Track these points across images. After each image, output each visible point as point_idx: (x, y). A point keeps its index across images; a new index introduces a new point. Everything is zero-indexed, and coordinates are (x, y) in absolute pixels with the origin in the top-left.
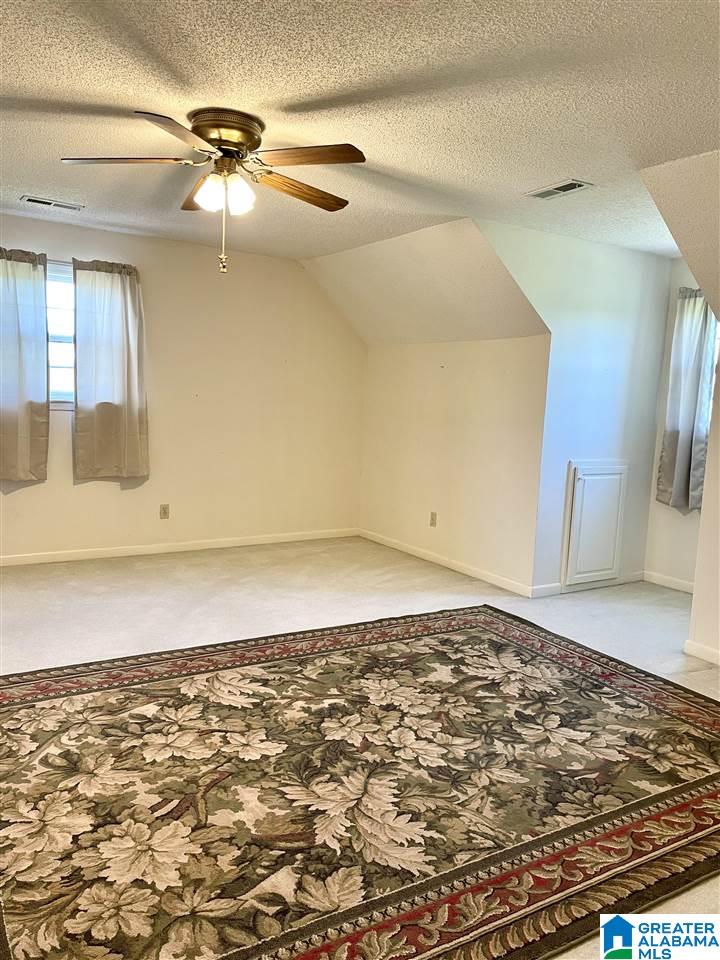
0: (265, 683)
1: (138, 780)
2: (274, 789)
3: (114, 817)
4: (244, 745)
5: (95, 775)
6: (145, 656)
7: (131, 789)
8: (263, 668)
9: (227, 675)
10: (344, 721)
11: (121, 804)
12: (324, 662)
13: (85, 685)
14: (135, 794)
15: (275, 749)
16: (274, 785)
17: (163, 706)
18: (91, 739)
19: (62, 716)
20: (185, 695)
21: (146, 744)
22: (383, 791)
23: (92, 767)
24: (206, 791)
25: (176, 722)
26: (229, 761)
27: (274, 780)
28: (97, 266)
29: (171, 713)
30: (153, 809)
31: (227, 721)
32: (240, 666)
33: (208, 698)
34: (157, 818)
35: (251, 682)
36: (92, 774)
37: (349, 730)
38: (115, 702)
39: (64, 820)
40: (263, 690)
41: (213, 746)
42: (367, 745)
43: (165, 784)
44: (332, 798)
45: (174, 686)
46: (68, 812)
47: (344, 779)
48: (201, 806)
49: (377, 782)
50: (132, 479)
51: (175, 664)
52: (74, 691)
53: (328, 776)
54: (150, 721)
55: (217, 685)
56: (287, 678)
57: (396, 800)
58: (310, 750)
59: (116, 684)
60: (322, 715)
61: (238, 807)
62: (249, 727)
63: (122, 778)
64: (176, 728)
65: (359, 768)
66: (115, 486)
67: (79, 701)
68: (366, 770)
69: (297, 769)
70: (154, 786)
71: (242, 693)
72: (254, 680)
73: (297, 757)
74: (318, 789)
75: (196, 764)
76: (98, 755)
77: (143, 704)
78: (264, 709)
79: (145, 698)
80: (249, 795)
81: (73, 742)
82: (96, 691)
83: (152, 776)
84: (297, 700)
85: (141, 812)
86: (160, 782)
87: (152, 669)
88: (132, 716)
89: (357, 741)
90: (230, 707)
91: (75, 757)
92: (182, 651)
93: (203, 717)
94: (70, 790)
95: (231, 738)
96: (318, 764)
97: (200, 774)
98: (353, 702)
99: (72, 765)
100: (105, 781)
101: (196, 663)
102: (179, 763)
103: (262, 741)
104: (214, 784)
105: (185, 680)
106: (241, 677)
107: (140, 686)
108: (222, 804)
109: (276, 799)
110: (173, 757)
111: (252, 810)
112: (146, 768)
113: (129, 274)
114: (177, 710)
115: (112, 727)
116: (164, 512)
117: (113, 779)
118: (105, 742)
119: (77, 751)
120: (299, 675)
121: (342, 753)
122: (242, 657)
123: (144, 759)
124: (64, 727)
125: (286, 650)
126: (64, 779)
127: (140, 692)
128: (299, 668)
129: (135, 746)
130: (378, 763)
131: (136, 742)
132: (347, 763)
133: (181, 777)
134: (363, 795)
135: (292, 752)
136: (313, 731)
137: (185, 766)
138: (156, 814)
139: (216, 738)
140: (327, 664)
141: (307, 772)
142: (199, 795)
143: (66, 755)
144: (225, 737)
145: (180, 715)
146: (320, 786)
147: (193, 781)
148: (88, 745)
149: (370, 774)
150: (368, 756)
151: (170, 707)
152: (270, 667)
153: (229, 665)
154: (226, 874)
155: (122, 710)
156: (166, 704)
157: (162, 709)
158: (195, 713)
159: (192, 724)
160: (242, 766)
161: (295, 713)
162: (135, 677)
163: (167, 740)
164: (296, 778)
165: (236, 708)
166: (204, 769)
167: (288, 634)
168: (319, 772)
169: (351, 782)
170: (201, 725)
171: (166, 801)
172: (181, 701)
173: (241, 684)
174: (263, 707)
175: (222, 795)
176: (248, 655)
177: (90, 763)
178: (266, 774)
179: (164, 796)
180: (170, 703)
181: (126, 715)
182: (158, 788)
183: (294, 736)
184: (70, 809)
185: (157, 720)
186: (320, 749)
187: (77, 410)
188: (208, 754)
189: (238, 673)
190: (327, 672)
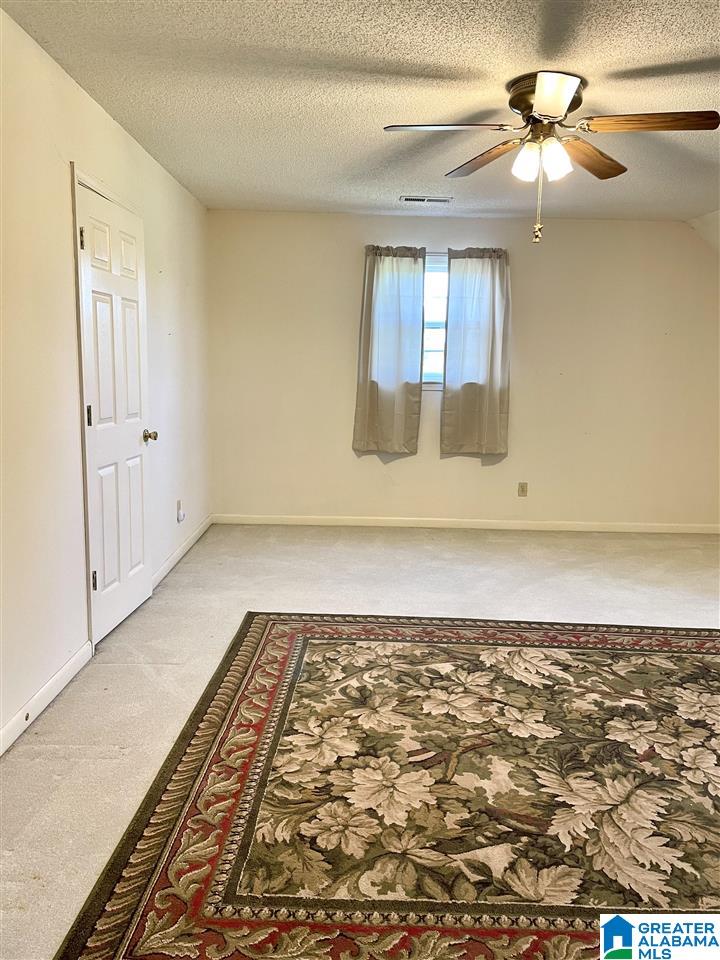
0: (566, 668)
1: (409, 725)
2: (528, 769)
3: (375, 751)
4: (518, 721)
5: (377, 712)
6: (462, 620)
7: (400, 731)
8: (570, 653)
9: (531, 652)
10: (635, 724)
11: (386, 741)
12: (642, 660)
13: (401, 635)
14: (401, 736)
15: (547, 732)
16: (530, 765)
17: (458, 668)
18: (386, 681)
19: (372, 657)
20: (482, 662)
21: (429, 697)
22: (649, 806)
23: (377, 705)
24: (464, 752)
25: (463, 684)
26: (497, 732)
27: (532, 761)
28: (470, 254)
29: (463, 676)
30: (411, 754)
31: (511, 694)
32: (547, 647)
33: (502, 670)
34: (410, 763)
35: (552, 664)
36: (375, 710)
37: (638, 734)
38: (419, 654)
39: (337, 742)
40: (561, 674)
41: (487, 715)
42: (651, 755)
43: (430, 735)
44: (586, 796)
45: (476, 652)
46: (344, 736)
47: (608, 781)
48: (453, 763)
49: (645, 794)
50: (492, 456)
51: (485, 633)
52: (390, 638)
53: (592, 773)
54: (442, 678)
55: (517, 659)
56: (591, 668)
57: (660, 819)
58: (584, 743)
59: (427, 639)
60: (613, 713)
61: (486, 774)
62: (530, 705)
63: (397, 720)
64: (461, 689)
65: (630, 776)
66: (476, 462)
67: (391, 647)
68: (637, 780)
69: (561, 758)
70: (420, 735)
71: (538, 673)
72: (556, 663)
73: (568, 747)
74: (574, 783)
75: (465, 725)
76: (386, 696)
77: (441, 662)
78: (553, 693)
79: (446, 656)
80: (501, 768)
81: (371, 680)
82: (408, 641)
83: (421, 726)
84: (593, 691)
85: (400, 753)
86: (427, 733)
87: (463, 632)
88: (427, 670)
89: (642, 748)
90: (521, 683)
91: (368, 693)
92: (497, 622)
93: (490, 686)
94: (353, 719)
95: (508, 711)
96: (587, 759)
97: (464, 736)
98: (656, 709)
99: (363, 699)
100: (380, 719)
101: (504, 635)
102: (450, 721)
103: (537, 722)
104: (473, 748)
105: (488, 649)
106: (544, 657)
107: (445, 645)
108: (473, 768)
109: (526, 779)
110: (447, 715)
111: (498, 782)
112: (420, 717)
113: (499, 257)
114: (469, 674)
115: (407, 675)
116: (523, 490)
117: (390, 719)
118: (396, 687)
119: (372, 689)
120: (606, 668)
121: (618, 755)
122: (554, 639)
123: (422, 709)
124: (370, 666)
125: (604, 641)
126: (352, 708)
127: (444, 651)
128: (610, 661)
129: (419, 697)
130: (655, 776)
131: (422, 693)
132: (619, 767)
133: (446, 733)
134: (621, 803)
135: (564, 741)
136: (595, 726)
137: (454, 725)
138: (411, 759)
139: (493, 708)
140: (644, 663)
141: (569, 762)
142: (455, 754)
143: (362, 689)
144: (502, 709)
145: (470, 679)
146: (578, 780)
147: (456, 740)
148: (382, 685)
149: (640, 785)
150: (648, 767)
151: (464, 670)
152: (578, 654)
153: (537, 644)
154: (448, 831)
155: (421, 663)
156: (462, 667)
157: (456, 670)
158: (484, 681)
159: (477, 689)
160: (507, 739)
161: (585, 704)
162: (445, 636)
163: (449, 697)
164: (556, 766)
165: (525, 685)
166: (470, 732)
167: (612, 626)
168: (583, 767)
169: (614, 787)
170: (485, 693)
171: (425, 750)
172: (477, 666)
173: (541, 664)
174: (552, 691)
175: (476, 760)
176: (560, 638)
177: (377, 700)
178: (527, 753)
179: (425, 745)
180: (466, 666)
181: (423, 667)
182: (423, 737)
183: (572, 725)
184: (346, 734)
185: (448, 678)
186: (595, 745)
187: (445, 391)
188: (480, 720)
189: (542, 653)
190: (641, 671)
